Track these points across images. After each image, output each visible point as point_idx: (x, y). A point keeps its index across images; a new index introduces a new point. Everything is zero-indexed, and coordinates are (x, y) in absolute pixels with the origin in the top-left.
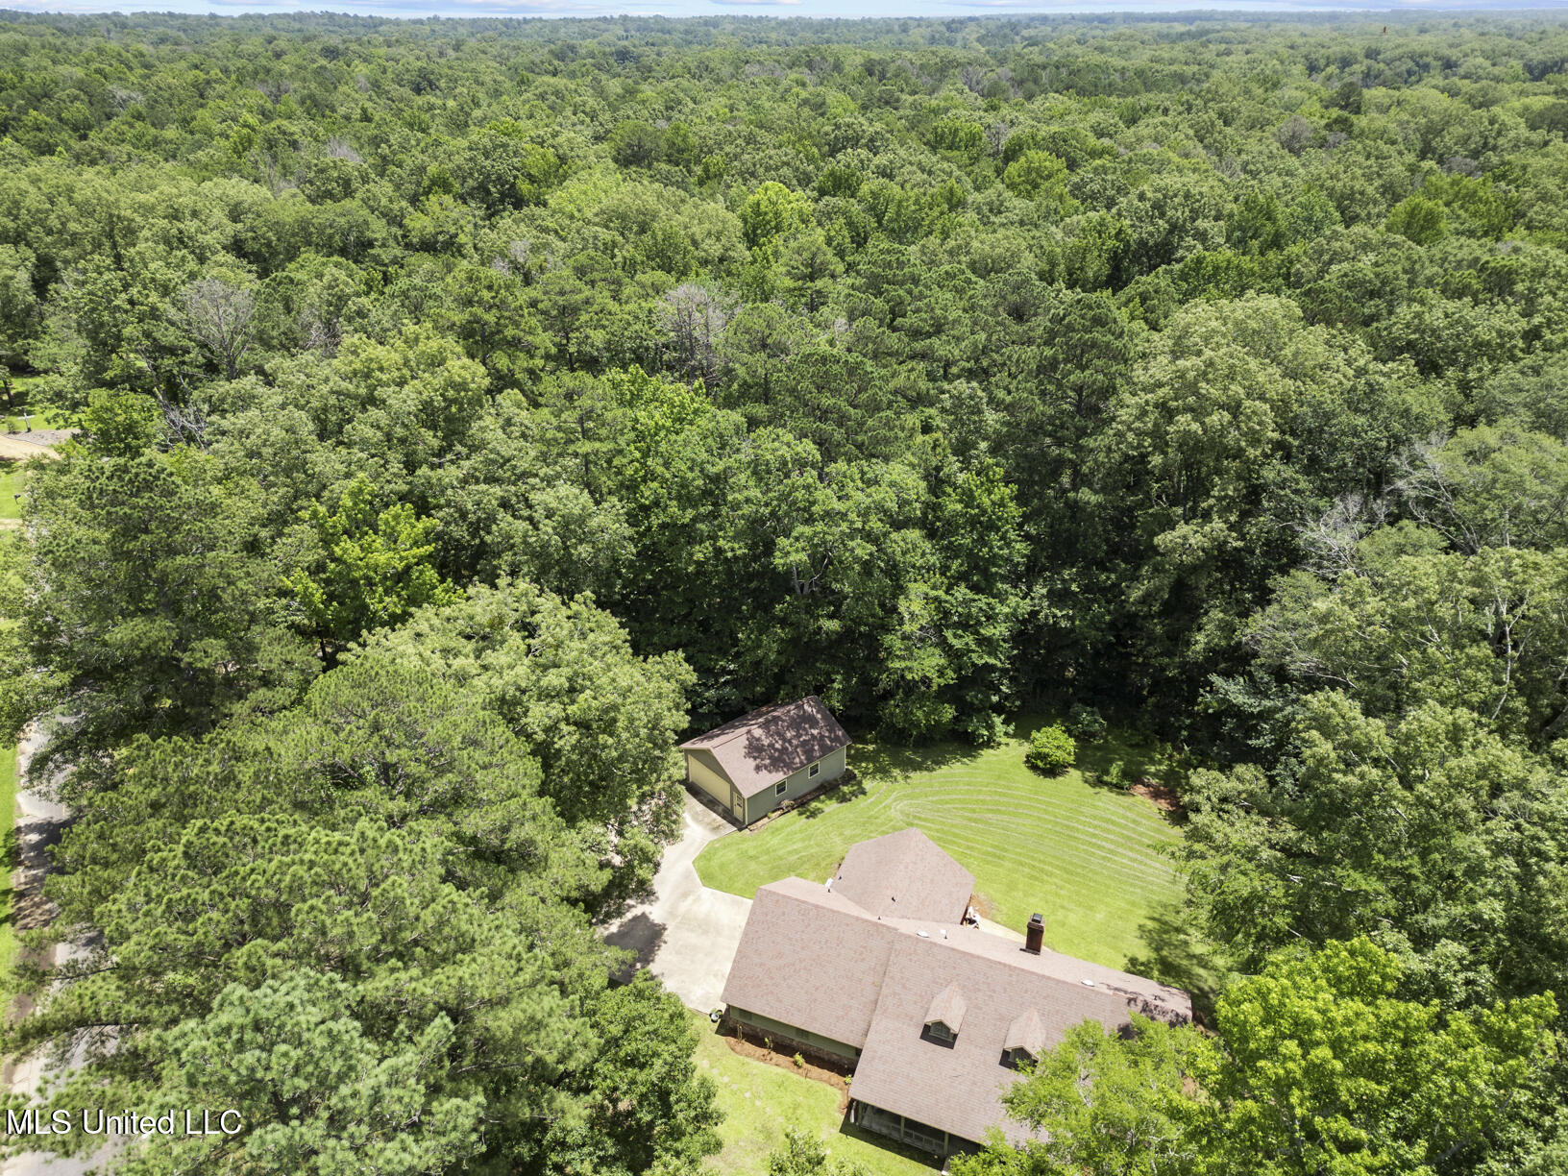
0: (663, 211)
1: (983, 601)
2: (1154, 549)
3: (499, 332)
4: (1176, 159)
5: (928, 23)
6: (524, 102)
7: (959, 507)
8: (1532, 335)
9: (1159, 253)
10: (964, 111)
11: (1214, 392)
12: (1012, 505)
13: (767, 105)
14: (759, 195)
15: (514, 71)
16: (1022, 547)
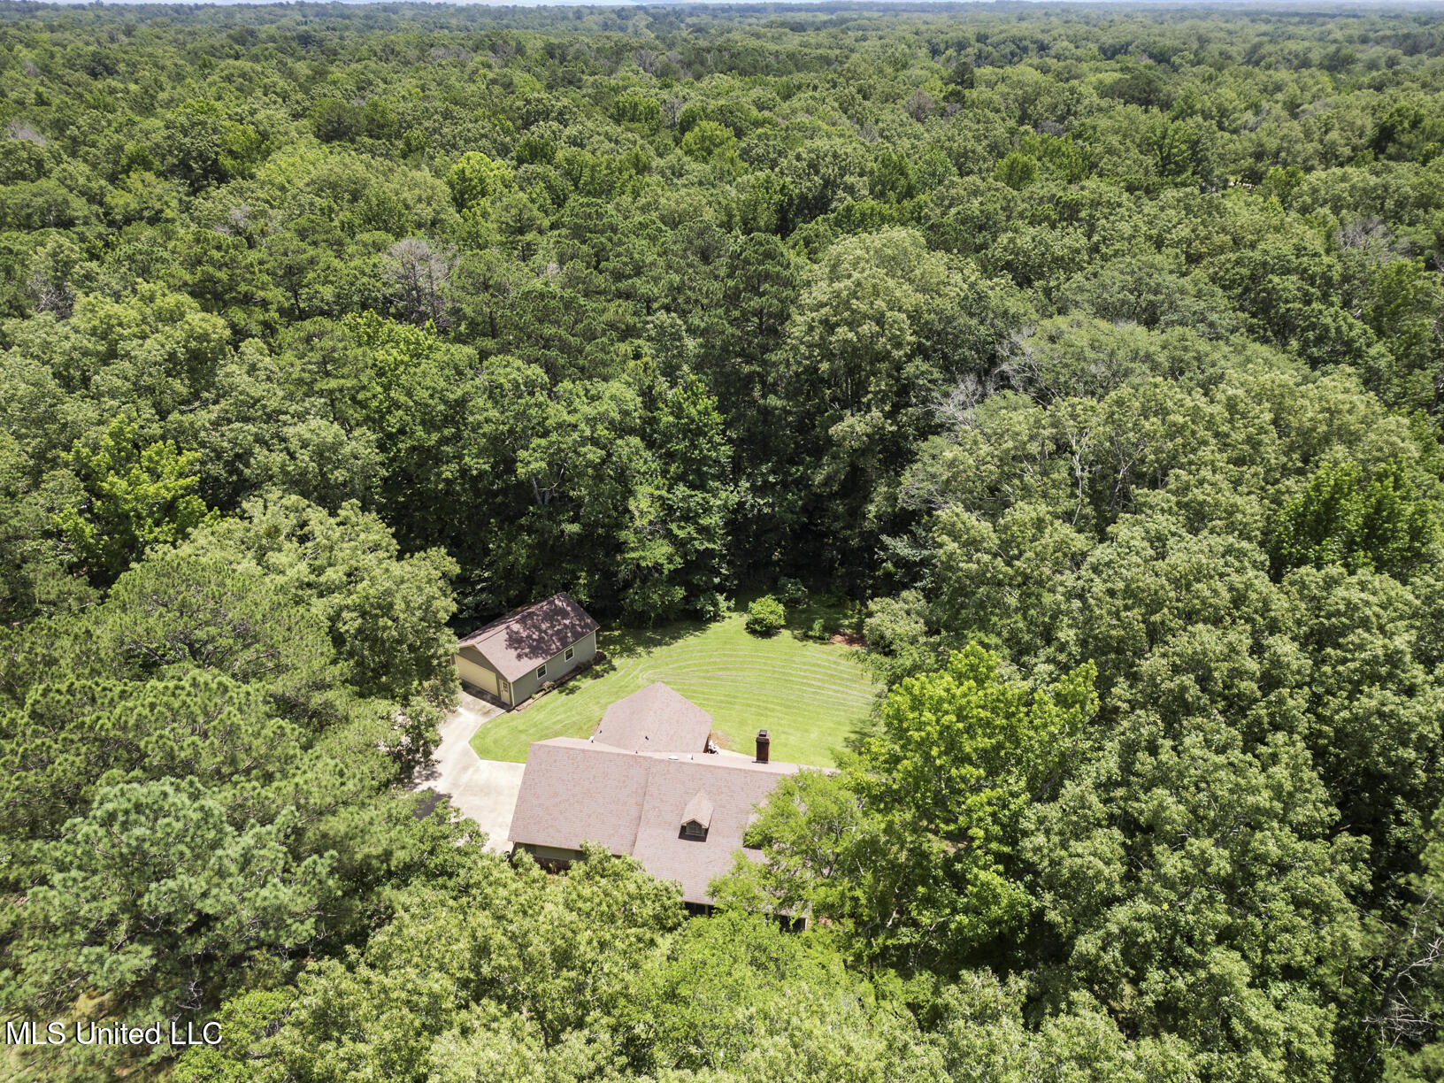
0: (373, 180)
1: (699, 496)
2: (829, 440)
3: (231, 289)
4: (825, 127)
5: (601, 11)
6: (210, 85)
7: (671, 419)
9: (816, 205)
10: (641, 89)
11: (863, 307)
12: (715, 415)
13: (457, 85)
14: (462, 164)
15: (193, 56)
16: (727, 450)
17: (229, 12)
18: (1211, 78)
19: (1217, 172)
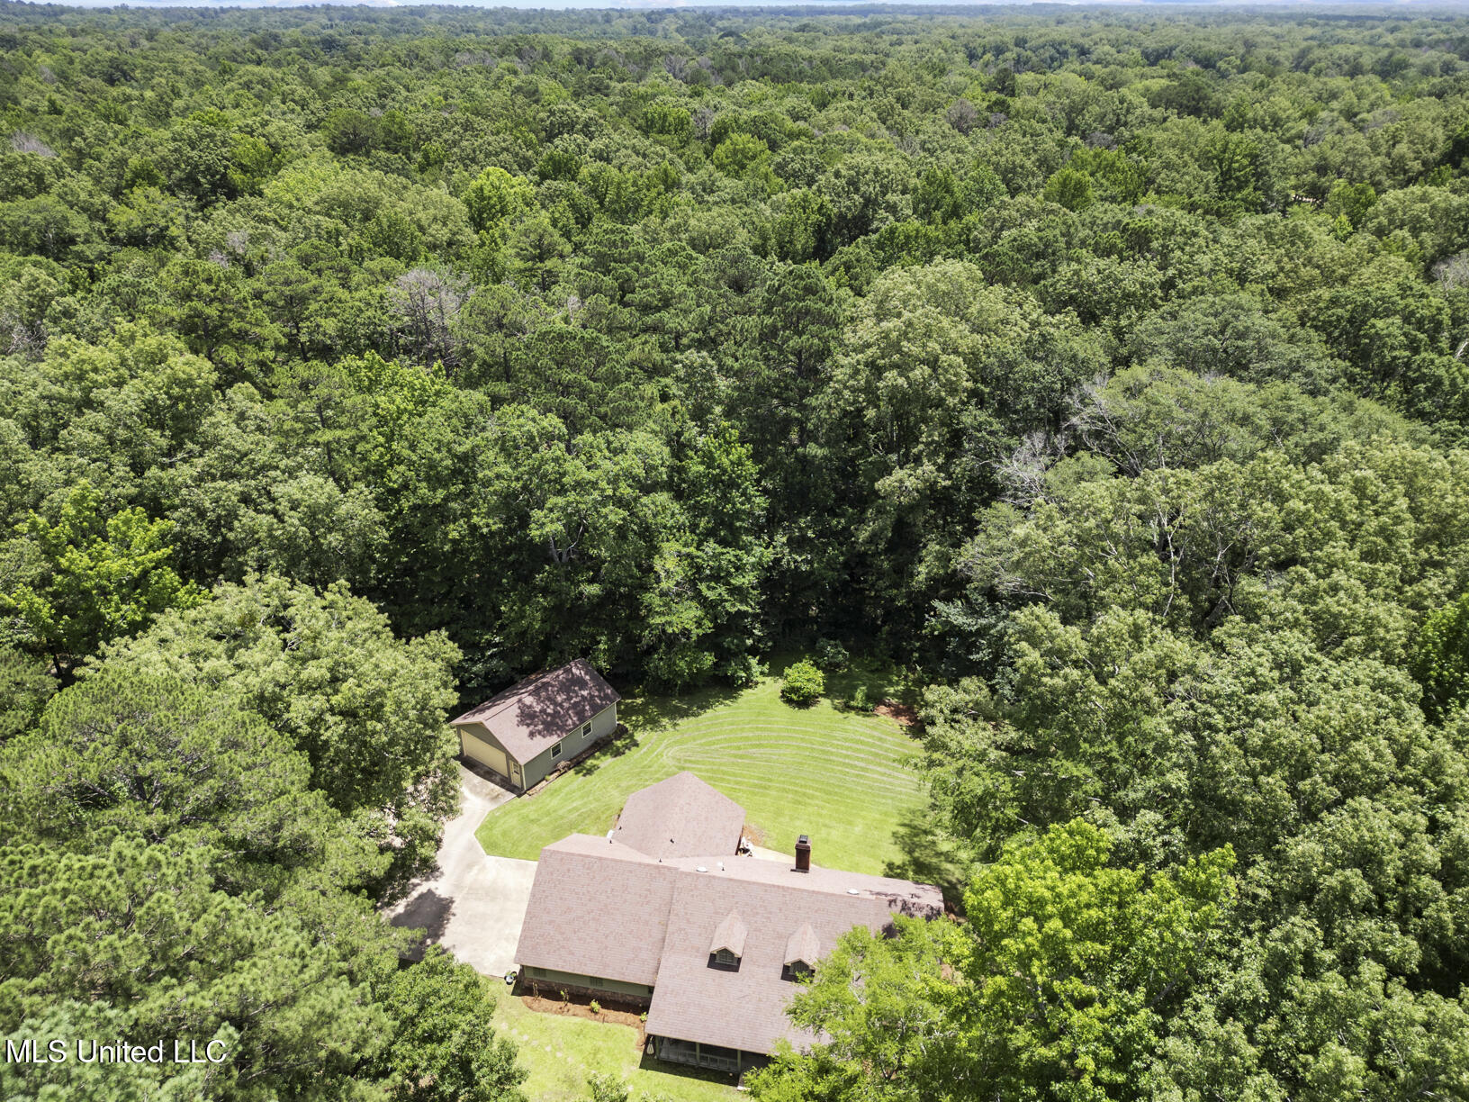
0: (386, 199)
1: (731, 554)
2: (876, 493)
3: (223, 326)
4: (864, 140)
5: (629, 14)
6: (229, 92)
7: (702, 468)
8: (1168, 285)
9: (857, 226)
10: (672, 99)
11: (915, 350)
12: (749, 463)
13: (481, 92)
14: (481, 180)
15: (214, 60)
16: (761, 501)
17: (254, 15)
18: (1262, 85)
19: (1277, 187)
